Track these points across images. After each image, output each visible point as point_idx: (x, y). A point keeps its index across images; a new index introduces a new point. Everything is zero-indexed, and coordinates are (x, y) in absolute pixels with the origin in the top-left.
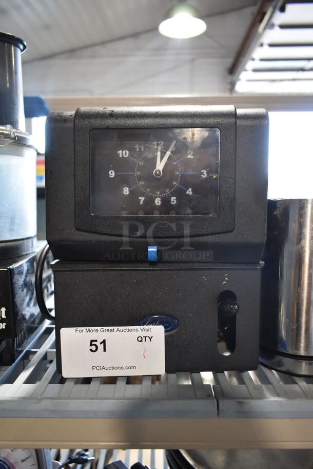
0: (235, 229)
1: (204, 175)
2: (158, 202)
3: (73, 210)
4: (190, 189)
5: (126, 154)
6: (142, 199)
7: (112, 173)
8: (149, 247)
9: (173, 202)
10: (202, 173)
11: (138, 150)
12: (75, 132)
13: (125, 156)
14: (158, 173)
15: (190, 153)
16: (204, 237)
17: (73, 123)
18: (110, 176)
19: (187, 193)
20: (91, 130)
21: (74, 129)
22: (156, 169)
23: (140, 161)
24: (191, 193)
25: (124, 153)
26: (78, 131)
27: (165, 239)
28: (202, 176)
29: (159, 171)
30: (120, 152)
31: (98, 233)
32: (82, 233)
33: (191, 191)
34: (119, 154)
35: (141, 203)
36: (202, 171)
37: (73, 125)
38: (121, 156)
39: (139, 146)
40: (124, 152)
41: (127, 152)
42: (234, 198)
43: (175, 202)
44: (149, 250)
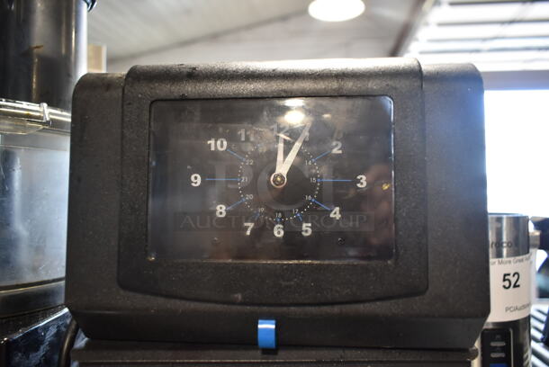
0: (430, 288)
1: (362, 184)
2: (278, 232)
3: (116, 249)
4: (337, 209)
5: (222, 146)
6: (251, 225)
7: (196, 178)
8: (260, 321)
9: (306, 231)
10: (359, 181)
11: (243, 139)
12: (125, 107)
13: (220, 149)
14: (279, 179)
15: (337, 145)
16: (367, 305)
17: (120, 90)
18: (193, 184)
19: (332, 215)
20: (152, 103)
21: (123, 101)
22: (277, 173)
23: (247, 159)
24: (338, 216)
25: (218, 145)
26: (130, 104)
27: (292, 308)
28: (359, 185)
29: (282, 176)
30: (212, 142)
31: (162, 295)
32: (131, 294)
33: (338, 213)
34: (210, 144)
35: (248, 233)
36: (359, 177)
37: (121, 94)
38: (213, 149)
39: (246, 132)
40: (219, 142)
41: (225, 143)
42: (425, 229)
43: (310, 231)
44: (260, 326)
